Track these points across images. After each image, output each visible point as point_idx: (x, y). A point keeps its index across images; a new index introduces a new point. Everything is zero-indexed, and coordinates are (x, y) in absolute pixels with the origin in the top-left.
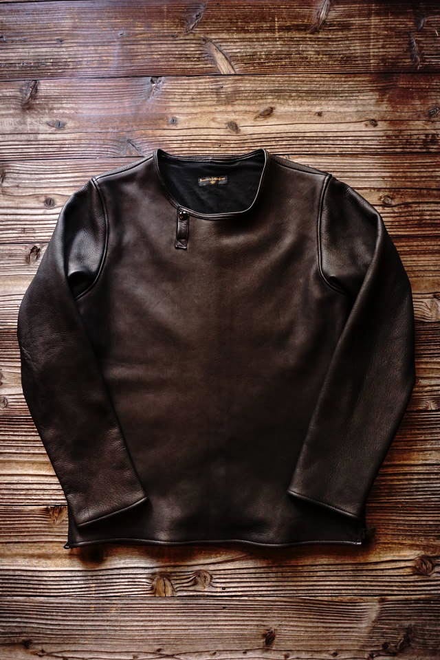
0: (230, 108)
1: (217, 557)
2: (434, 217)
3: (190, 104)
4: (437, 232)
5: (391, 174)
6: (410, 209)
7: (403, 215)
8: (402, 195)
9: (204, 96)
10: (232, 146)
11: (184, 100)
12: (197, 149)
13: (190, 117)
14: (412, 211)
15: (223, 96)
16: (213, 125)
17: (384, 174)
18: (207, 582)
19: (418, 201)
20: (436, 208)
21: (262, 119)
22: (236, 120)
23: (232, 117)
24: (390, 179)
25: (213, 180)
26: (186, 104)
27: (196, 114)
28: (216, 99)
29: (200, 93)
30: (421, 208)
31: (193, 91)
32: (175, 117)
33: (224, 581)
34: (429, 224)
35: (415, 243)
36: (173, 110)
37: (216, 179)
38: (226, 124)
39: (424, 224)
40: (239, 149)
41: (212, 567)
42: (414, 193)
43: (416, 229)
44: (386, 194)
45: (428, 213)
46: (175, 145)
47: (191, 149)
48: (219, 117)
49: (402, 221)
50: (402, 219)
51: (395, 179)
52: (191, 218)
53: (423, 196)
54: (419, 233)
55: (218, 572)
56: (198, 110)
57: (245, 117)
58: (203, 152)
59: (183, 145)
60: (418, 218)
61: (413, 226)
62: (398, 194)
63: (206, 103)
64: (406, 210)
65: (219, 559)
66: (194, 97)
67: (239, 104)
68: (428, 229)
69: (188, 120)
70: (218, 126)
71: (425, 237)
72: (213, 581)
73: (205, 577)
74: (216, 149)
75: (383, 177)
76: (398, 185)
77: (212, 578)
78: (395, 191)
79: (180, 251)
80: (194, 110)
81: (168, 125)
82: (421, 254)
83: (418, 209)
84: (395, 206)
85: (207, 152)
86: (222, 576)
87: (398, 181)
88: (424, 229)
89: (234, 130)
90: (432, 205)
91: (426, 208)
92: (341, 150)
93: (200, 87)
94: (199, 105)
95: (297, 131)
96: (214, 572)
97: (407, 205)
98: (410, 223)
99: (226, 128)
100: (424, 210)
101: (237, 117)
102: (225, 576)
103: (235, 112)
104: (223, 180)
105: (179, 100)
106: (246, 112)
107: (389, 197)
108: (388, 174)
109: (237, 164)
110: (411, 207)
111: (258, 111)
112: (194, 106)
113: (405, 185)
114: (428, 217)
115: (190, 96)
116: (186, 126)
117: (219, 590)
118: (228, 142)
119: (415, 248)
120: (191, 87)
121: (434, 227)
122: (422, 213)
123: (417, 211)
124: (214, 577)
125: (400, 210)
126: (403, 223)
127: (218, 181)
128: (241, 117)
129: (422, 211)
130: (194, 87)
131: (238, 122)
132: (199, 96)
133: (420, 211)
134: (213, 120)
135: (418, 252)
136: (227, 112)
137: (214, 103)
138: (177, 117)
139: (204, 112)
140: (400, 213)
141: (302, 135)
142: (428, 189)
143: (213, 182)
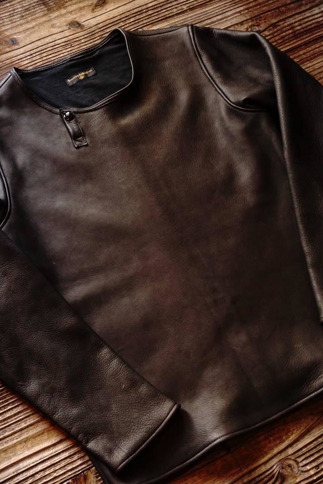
0: (63, 11)
1: (289, 437)
2: (304, 25)
3: (22, 21)
4: (314, 36)
5: (245, 7)
6: (279, 28)
7: (276, 34)
8: (265, 19)
9: (33, 10)
10: (83, 41)
11: (14, 21)
12: (50, 56)
13: (28, 32)
14: (282, 28)
15: (51, 4)
16: (55, 30)
17: (238, 10)
18: (296, 470)
19: (282, 18)
20: (301, 18)
21: (100, 8)
22: (75, 18)
23: (70, 18)
24: (247, 11)
25: (81, 76)
26: (18, 23)
27: (33, 27)
28: (46, 9)
29: (27, 10)
30: (288, 23)
31: (20, 10)
32: (14, 38)
33: (312, 459)
34: (302, 32)
35: (301, 53)
36: (8, 33)
37: (83, 74)
38: (67, 25)
39: (299, 34)
40: (92, 41)
41: (290, 451)
42: (275, 14)
43: (295, 41)
44: (250, 24)
45: (297, 24)
46: (27, 62)
47: (44, 59)
48: (57, 22)
49: (278, 40)
50: (277, 38)
51: (250, 10)
52: (77, 116)
53: (283, 13)
54: (300, 42)
55: (300, 453)
56: (34, 24)
57: (83, 13)
58: (57, 57)
59: (34, 59)
60: (290, 31)
61: (290, 40)
62: (260, 20)
63: (37, 15)
64: (275, 30)
65: (292, 438)
66: (23, 14)
67: (71, 5)
68: (304, 37)
69: (27, 36)
70: (60, 30)
71: (307, 44)
72: (301, 465)
73: (290, 466)
74: (69, 49)
75: (240, 12)
76: (256, 13)
77: (297, 463)
78: (256, 19)
79: (82, 149)
80: (29, 26)
81: (9, 47)
82: (311, 59)
83: (286, 24)
84: (264, 30)
85: (62, 55)
86: (308, 455)
87: (255, 9)
88: (301, 38)
89: (77, 28)
90: (296, 16)
91: (293, 21)
92: (188, 5)
93: (24, 5)
94: (32, 19)
95: (138, 6)
96: (296, 455)
97: (274, 25)
98: (286, 38)
99: (69, 29)
100: (292, 23)
101: (75, 16)
102: (311, 453)
103: (71, 12)
104: (91, 72)
105: (9, 23)
106: (81, 9)
107: (254, 25)
108: (242, 8)
109: (97, 53)
110: (280, 26)
111: (92, 4)
112: (27, 22)
113: (262, 11)
114: (299, 28)
115: (19, 15)
116: (28, 41)
117: (312, 472)
118: (77, 39)
119: (304, 56)
120: (15, 8)
121: (310, 33)
122: (292, 26)
123: (286, 26)
124: (299, 460)
125: (271, 32)
126: (280, 41)
127: (85, 75)
128: (79, 14)
129: (290, 24)
130: (19, 7)
131: (77, 20)
132: (27, 13)
133: (288, 25)
134: (53, 26)
135: (309, 58)
136: (62, 15)
137: (46, 12)
138: (15, 37)
139: (40, 23)
140: (272, 34)
141: (144, 7)
142: (285, 5)
143: (82, 78)
